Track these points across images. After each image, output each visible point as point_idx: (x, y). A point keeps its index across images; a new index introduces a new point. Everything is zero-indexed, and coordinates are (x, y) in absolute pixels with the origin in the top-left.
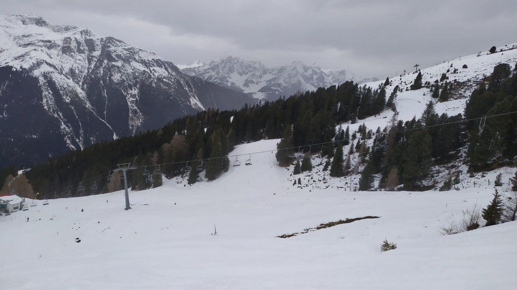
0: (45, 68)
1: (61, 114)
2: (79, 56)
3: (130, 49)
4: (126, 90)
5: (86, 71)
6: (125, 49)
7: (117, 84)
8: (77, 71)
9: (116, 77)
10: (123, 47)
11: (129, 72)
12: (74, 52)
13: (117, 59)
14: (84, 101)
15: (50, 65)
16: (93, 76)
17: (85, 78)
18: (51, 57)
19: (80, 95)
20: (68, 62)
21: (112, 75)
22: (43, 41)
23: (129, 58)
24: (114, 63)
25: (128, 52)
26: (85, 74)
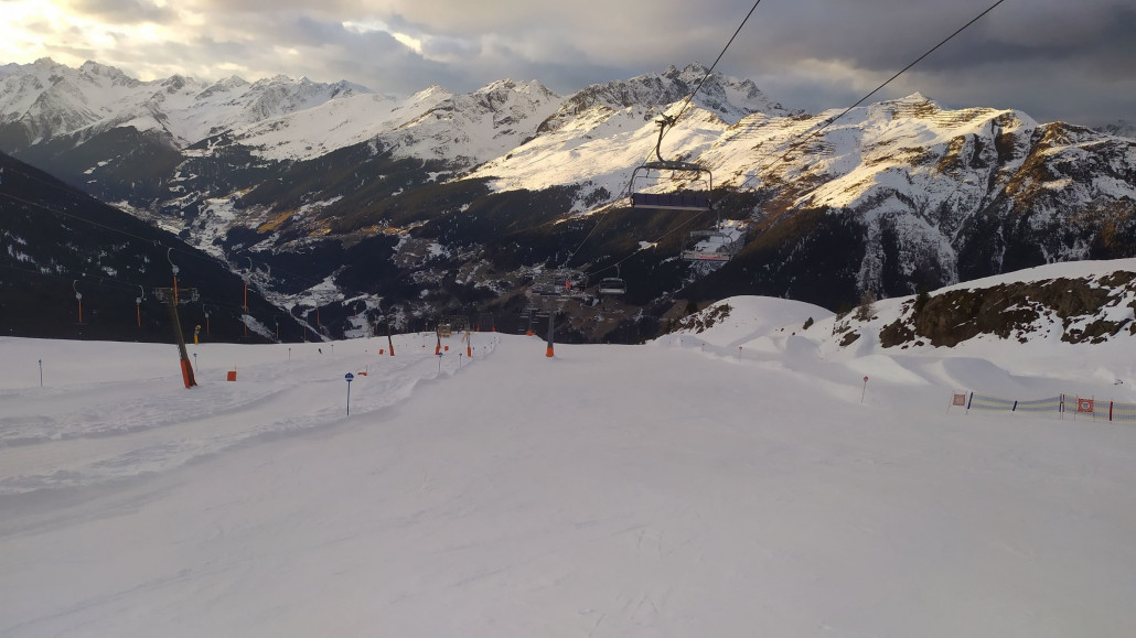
0: (892, 206)
2: (970, 176)
3: (1102, 146)
4: (1054, 249)
5: (977, 206)
6: (1087, 148)
7: (1037, 233)
8: (955, 209)
9: (1042, 216)
10: (1083, 144)
11: (1080, 203)
12: (963, 167)
13: (1057, 173)
14: (945, 271)
15: (902, 198)
16: (986, 218)
17: (969, 222)
18: (911, 183)
19: (942, 261)
20: (944, 190)
21: (1030, 213)
22: (908, 150)
23: (1093, 168)
24: (1049, 185)
25: (1092, 154)
26: (972, 212)
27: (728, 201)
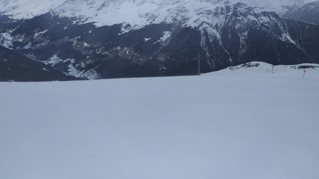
0: (205, 25)
1: (207, 48)
2: (221, 17)
3: (248, 8)
4: (241, 33)
5: (223, 24)
6: (245, 9)
7: (237, 30)
8: (219, 25)
9: (238, 26)
10: (245, 8)
11: (245, 22)
12: (219, 15)
13: (240, 15)
14: (219, 40)
15: (207, 23)
16: (226, 27)
17: (222, 28)
18: (208, 19)
19: (218, 38)
20: (216, 21)
21: (235, 25)
22: (206, 11)
23: (247, 13)
24: (238, 18)
25: (247, 10)
26: (222, 26)
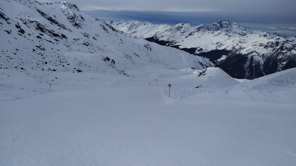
0: (254, 54)
1: (248, 69)
2: (270, 49)
3: (294, 44)
4: (280, 62)
5: (270, 55)
6: (292, 45)
7: (278, 60)
8: (265, 55)
9: (280, 57)
10: (291, 44)
11: (288, 55)
12: (269, 47)
13: (285, 49)
14: (261, 66)
15: (256, 52)
16: (270, 57)
18: (258, 50)
19: (261, 64)
20: (263, 51)
21: (278, 56)
22: (260, 44)
23: (292, 48)
24: (283, 51)
25: (292, 46)
26: (268, 56)
27: (224, 52)
